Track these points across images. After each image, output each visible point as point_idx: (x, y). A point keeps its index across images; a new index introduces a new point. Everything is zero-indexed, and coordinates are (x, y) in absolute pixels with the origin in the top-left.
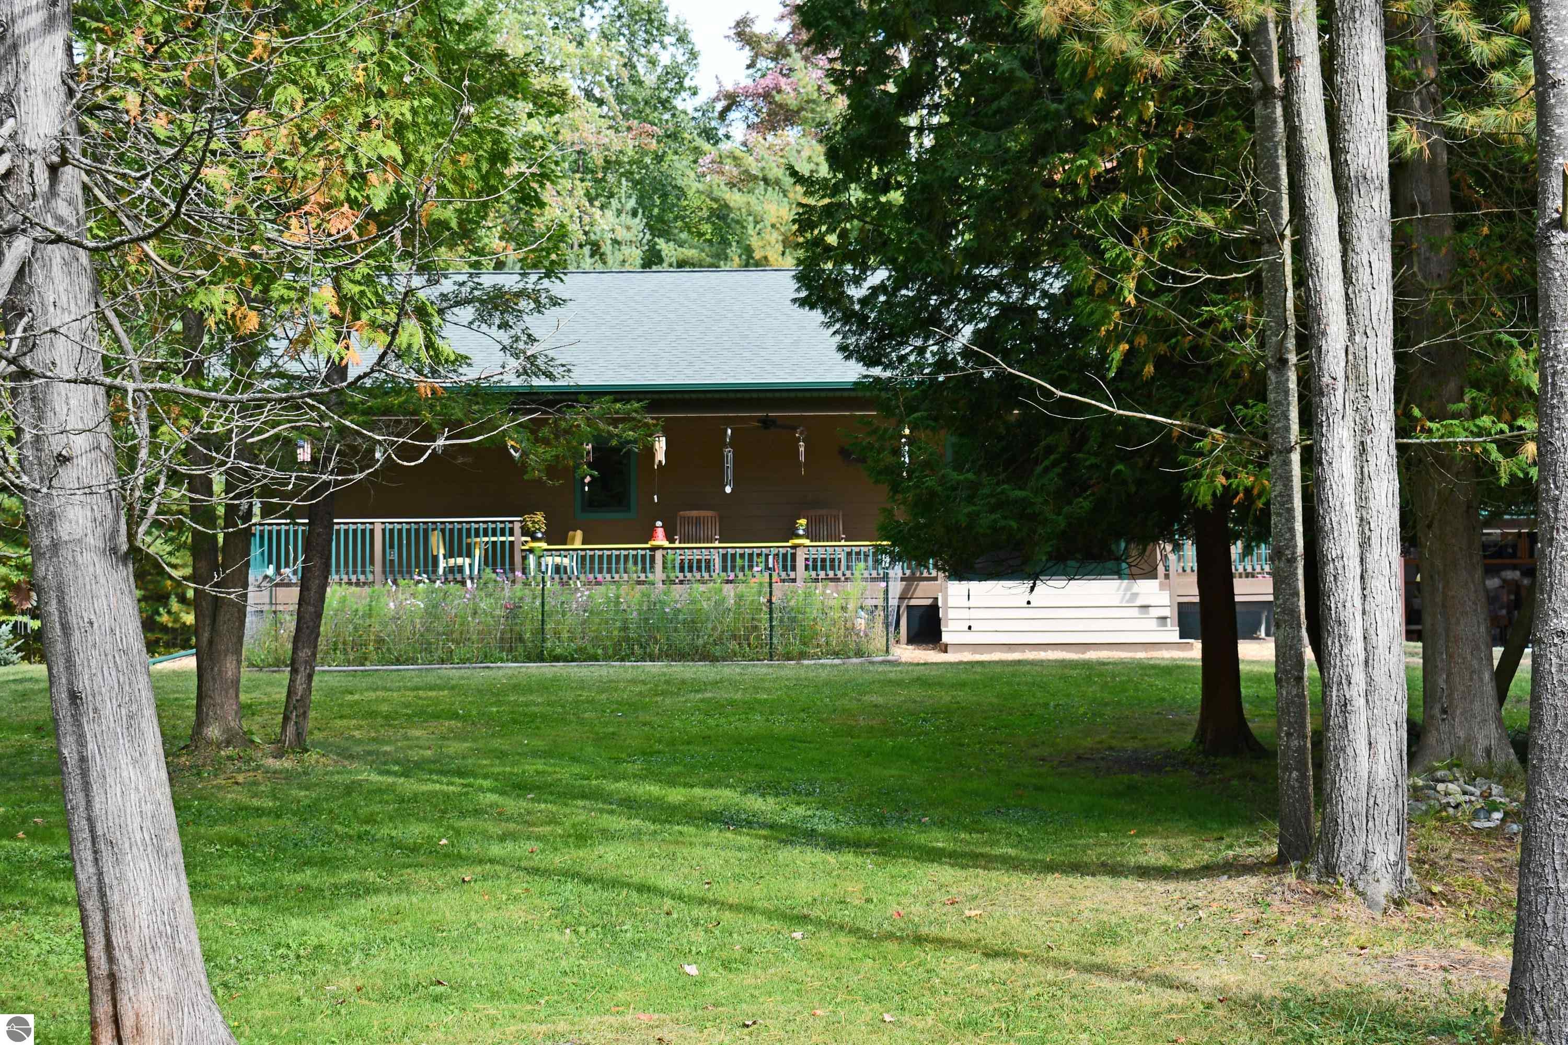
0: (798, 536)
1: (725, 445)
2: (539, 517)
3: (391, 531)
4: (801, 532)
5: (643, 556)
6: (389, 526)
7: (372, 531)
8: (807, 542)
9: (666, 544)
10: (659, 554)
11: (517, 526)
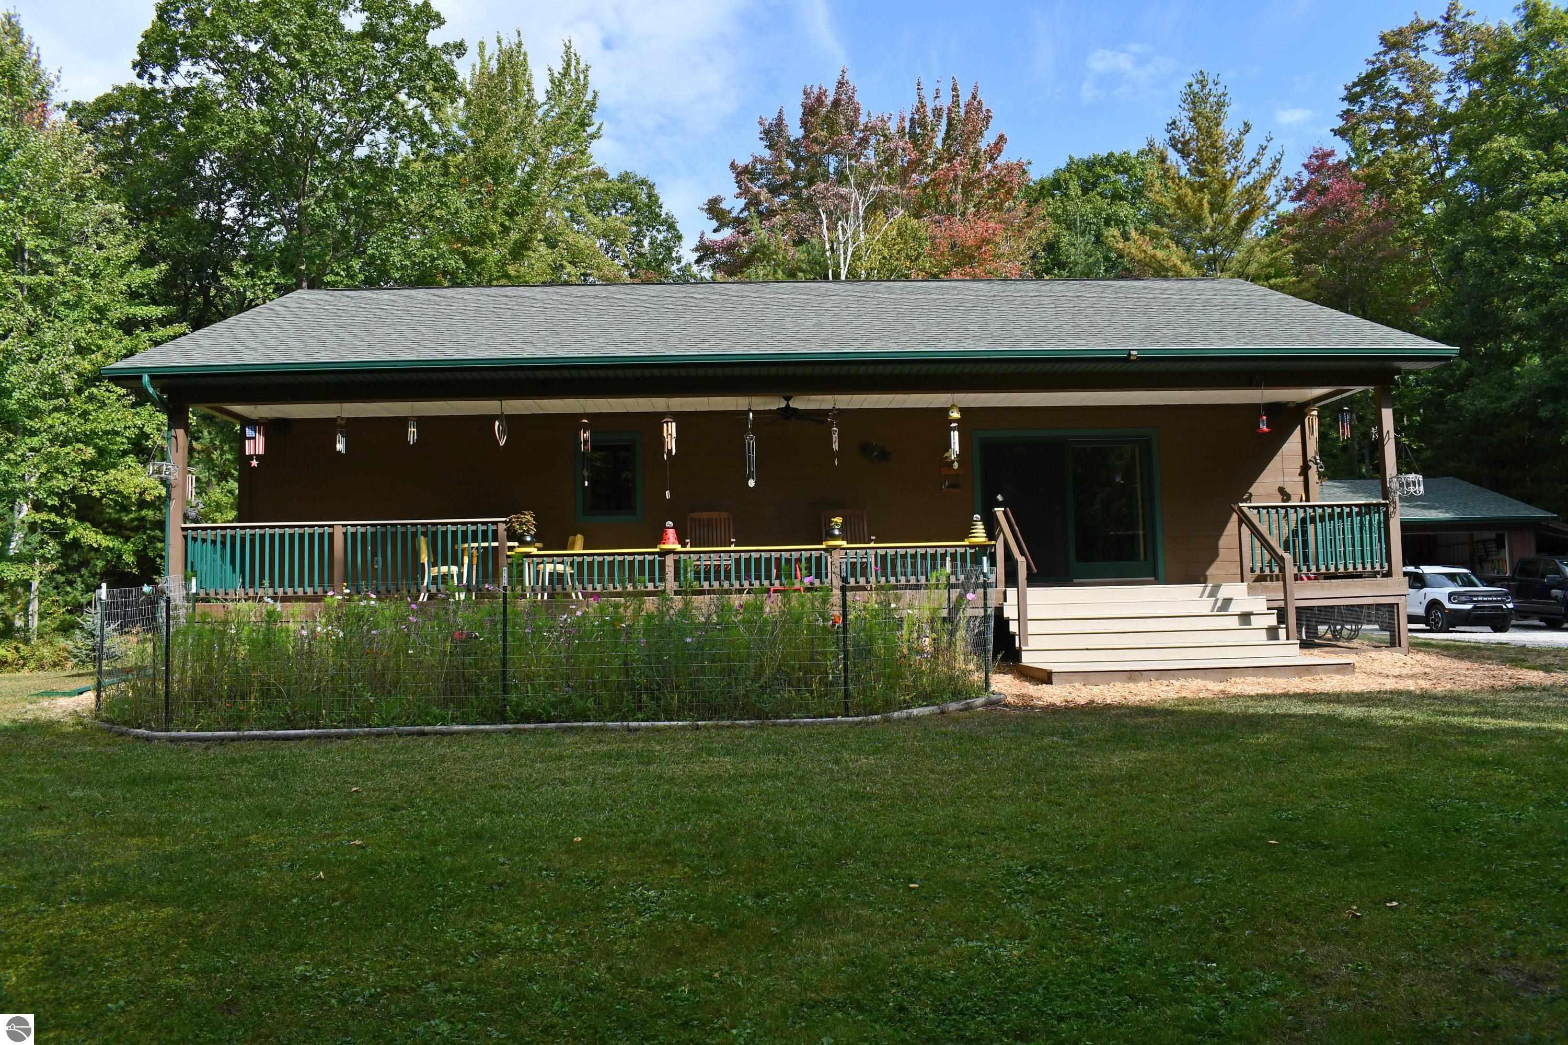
0: (834, 537)
1: (746, 432)
2: (528, 517)
3: (354, 535)
4: (837, 532)
5: (652, 563)
6: (350, 529)
7: (331, 536)
8: (844, 544)
9: (679, 548)
10: (670, 560)
11: (502, 527)
